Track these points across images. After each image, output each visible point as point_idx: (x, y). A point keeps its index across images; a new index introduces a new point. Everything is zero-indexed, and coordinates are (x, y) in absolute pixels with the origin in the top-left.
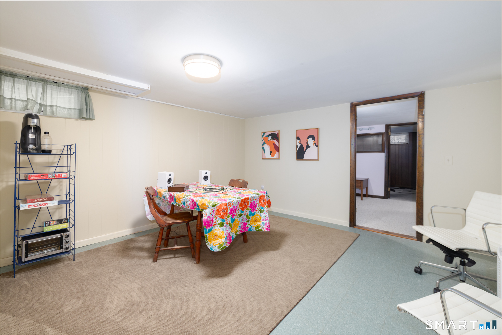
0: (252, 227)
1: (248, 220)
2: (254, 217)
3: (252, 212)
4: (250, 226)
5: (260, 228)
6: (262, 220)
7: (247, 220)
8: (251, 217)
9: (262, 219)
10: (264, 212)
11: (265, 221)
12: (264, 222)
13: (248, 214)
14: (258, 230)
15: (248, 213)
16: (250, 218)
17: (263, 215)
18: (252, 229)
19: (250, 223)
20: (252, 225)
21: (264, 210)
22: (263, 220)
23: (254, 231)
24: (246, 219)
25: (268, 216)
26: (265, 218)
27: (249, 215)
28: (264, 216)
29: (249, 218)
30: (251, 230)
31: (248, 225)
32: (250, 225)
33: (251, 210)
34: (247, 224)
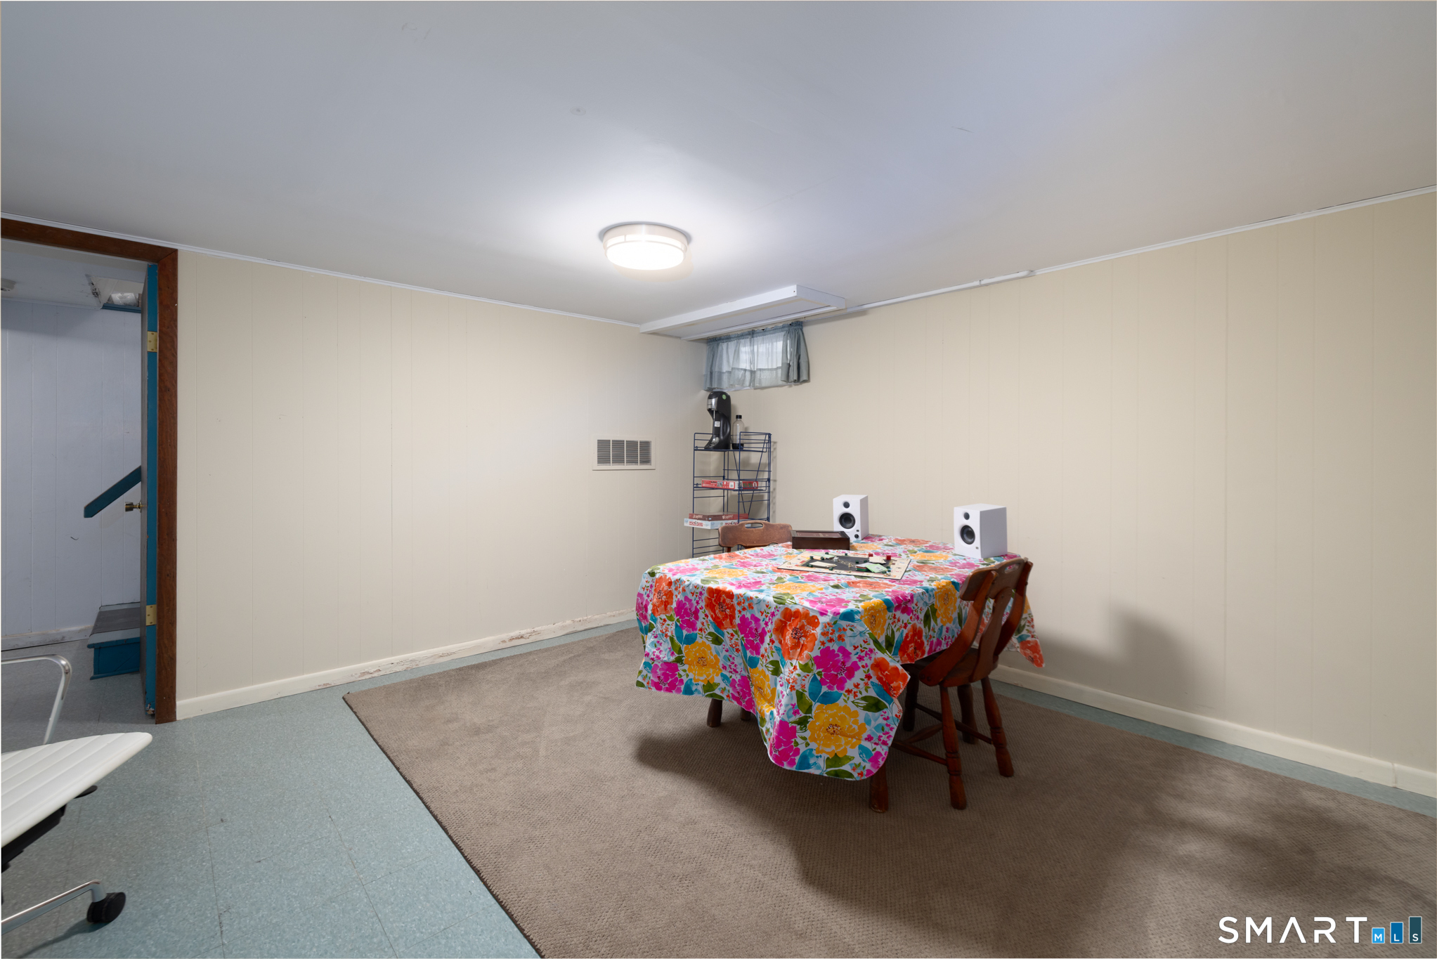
0: (814, 752)
1: (802, 714)
2: (830, 712)
3: (824, 689)
4: (807, 744)
5: (847, 767)
6: (866, 739)
7: (798, 716)
8: (816, 706)
9: (865, 735)
10: (885, 710)
11: (876, 744)
12: (869, 745)
13: (807, 689)
14: (837, 774)
15: (803, 683)
16: (809, 710)
17: (878, 722)
18: (812, 761)
19: (807, 734)
20: (813, 745)
21: (887, 704)
22: (869, 738)
23: (817, 772)
24: (796, 708)
25: (893, 733)
26: (880, 737)
27: (807, 694)
28: (876, 728)
29: (807, 707)
30: (809, 767)
31: (801, 741)
32: (808, 741)
33: (819, 678)
34: (797, 734)
